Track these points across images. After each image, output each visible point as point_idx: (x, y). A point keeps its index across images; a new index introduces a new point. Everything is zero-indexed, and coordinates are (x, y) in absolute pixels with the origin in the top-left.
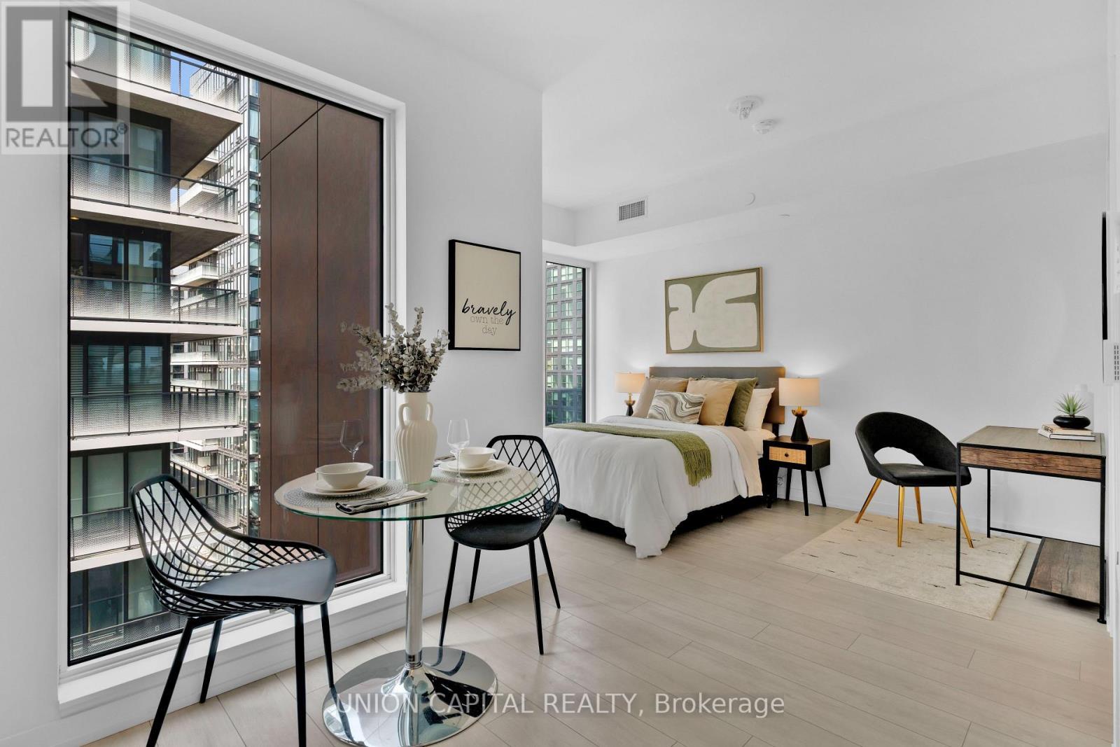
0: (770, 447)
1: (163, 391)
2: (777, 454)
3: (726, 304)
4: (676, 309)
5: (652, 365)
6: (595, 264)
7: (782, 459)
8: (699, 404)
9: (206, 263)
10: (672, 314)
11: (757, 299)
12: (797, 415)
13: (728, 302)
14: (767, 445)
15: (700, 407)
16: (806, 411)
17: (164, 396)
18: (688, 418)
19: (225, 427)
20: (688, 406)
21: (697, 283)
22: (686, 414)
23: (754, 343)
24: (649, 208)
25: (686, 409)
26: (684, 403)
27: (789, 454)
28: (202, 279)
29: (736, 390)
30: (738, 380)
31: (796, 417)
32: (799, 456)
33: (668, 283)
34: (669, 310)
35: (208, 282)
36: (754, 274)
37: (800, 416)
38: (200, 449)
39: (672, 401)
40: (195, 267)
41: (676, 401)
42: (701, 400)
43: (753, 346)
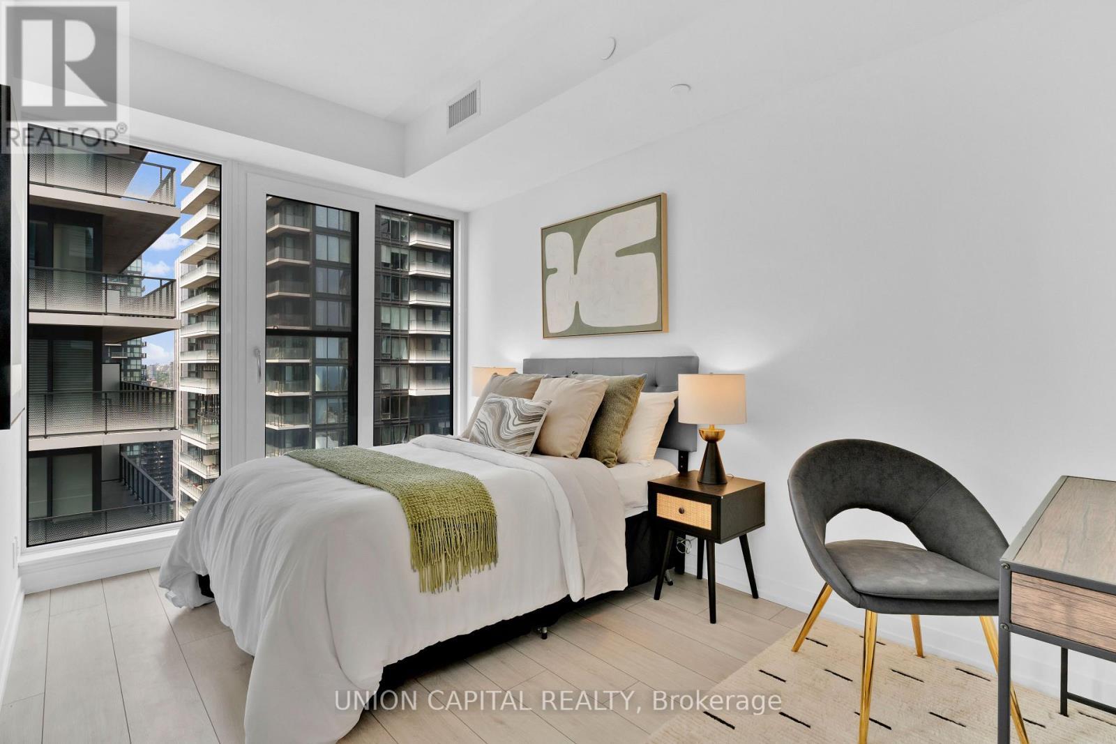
0: (658, 495)
1: (94, 390)
2: (669, 508)
3: (616, 258)
4: (555, 271)
5: (528, 357)
6: (466, 215)
7: (674, 516)
8: (537, 418)
9: (212, 261)
10: (551, 278)
11: (658, 245)
12: (707, 439)
13: (620, 253)
14: (654, 489)
15: (538, 424)
16: (723, 432)
17: (94, 394)
18: (514, 443)
19: (160, 429)
20: (517, 422)
21: (579, 227)
22: (515, 435)
23: (652, 318)
24: (483, 102)
25: (514, 427)
26: (513, 415)
27: (686, 509)
28: (206, 277)
29: (607, 393)
30: (608, 378)
31: (707, 442)
32: (699, 515)
33: (546, 231)
34: (546, 272)
35: (213, 280)
36: (653, 207)
37: (712, 442)
38: (204, 447)
39: (498, 412)
40: (202, 264)
41: (503, 411)
42: (540, 412)
43: (649, 323)
